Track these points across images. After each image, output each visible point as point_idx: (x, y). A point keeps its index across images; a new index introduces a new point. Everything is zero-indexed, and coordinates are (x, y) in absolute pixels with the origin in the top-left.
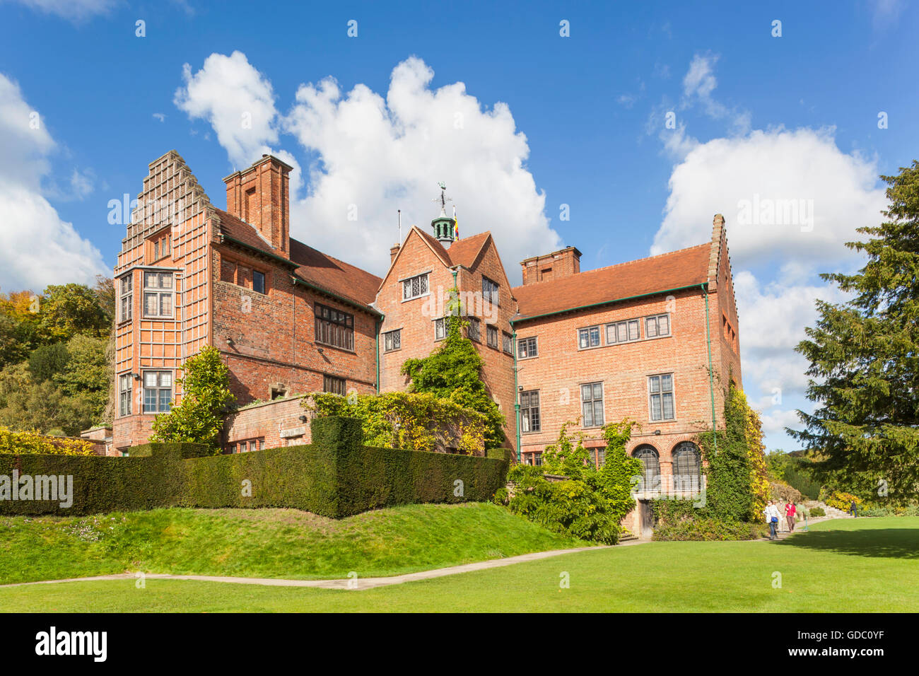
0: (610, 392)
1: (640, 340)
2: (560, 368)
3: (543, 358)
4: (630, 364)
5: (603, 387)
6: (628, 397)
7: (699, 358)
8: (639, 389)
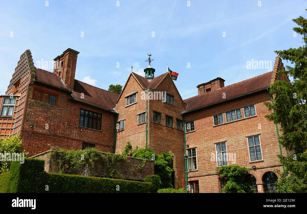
0: (230, 147)
1: (242, 119)
2: (205, 136)
3: (197, 131)
4: (239, 132)
5: (226, 144)
6: (238, 149)
7: (271, 126)
8: (243, 144)
